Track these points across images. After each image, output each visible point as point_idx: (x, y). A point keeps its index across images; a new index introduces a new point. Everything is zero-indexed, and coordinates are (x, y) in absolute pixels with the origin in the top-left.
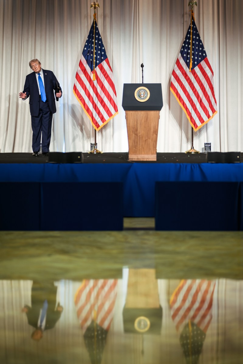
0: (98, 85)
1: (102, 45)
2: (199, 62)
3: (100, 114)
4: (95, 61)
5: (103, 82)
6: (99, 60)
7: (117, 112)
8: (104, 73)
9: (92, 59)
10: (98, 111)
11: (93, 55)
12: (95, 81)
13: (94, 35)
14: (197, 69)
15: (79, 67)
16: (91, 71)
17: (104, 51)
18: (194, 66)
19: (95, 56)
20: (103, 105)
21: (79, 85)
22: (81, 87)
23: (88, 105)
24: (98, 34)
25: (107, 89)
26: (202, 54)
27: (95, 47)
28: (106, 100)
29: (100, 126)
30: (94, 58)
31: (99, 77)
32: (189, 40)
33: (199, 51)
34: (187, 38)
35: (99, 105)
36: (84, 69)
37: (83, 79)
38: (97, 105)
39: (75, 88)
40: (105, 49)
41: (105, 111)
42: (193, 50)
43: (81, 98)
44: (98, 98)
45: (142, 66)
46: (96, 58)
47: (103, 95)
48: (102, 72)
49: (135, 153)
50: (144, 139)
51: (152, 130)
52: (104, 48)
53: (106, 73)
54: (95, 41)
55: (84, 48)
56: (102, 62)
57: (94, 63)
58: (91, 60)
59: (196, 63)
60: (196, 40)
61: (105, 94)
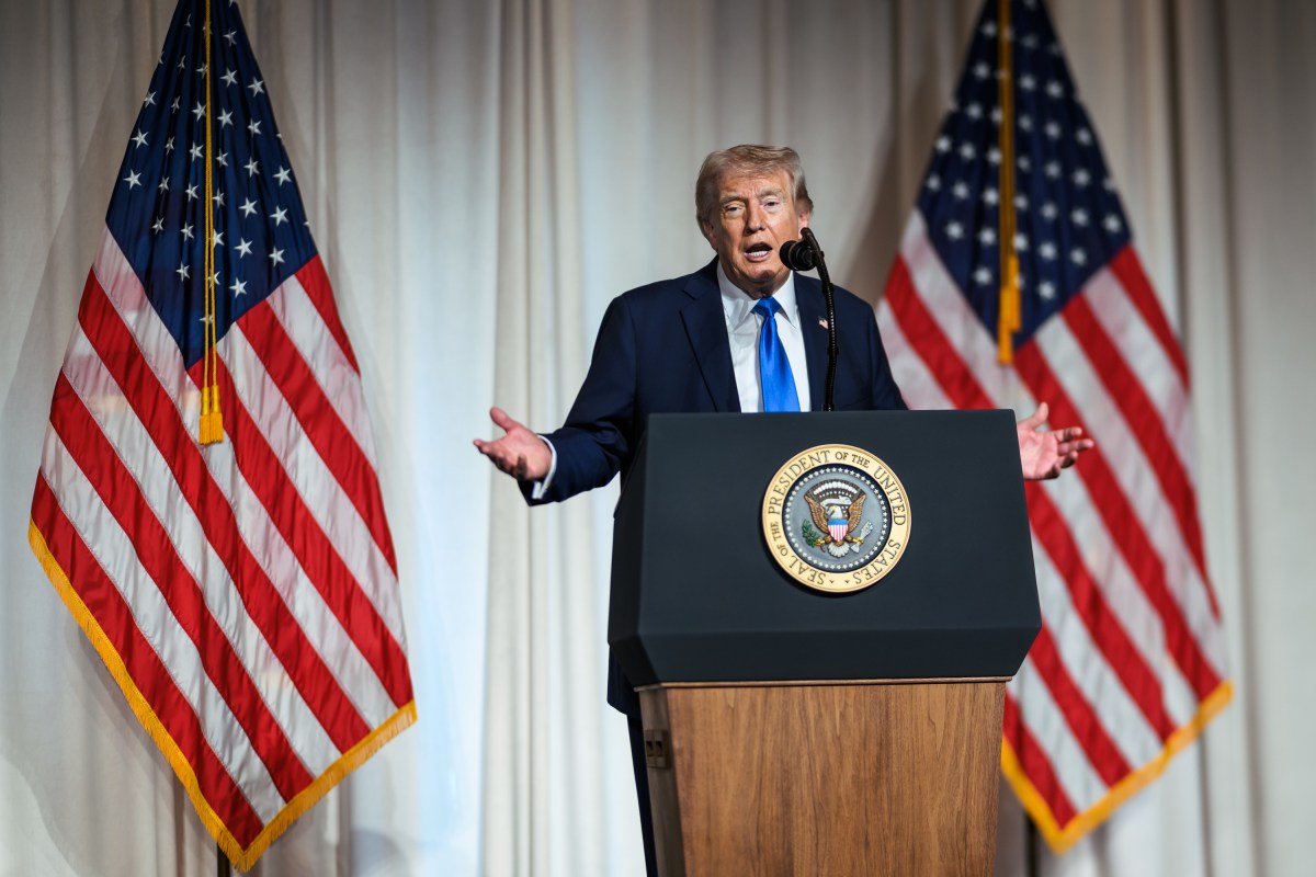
0: (241, 479)
1: (273, 152)
2: (1071, 283)
3: (263, 723)
4: (213, 279)
5: (279, 454)
6: (245, 268)
7: (406, 708)
8: (295, 382)
9: (190, 263)
10: (245, 702)
11: (199, 231)
12: (215, 448)
13: (205, 69)
14: (1058, 343)
15: (83, 335)
16: (188, 364)
17: (291, 197)
18: (1034, 313)
19: (216, 239)
20: (282, 646)
21: (85, 486)
22: (98, 500)
23: (157, 649)
24: (242, 59)
25: (321, 517)
26: (1097, 219)
27: (216, 163)
28: (307, 606)
29: (266, 821)
30: (210, 259)
31: (254, 414)
32: (987, 110)
33: (1067, 196)
34: (968, 88)
35: (252, 646)
36: (125, 348)
37: (111, 432)
38: (238, 649)
39: (47, 511)
40: (293, 185)
41: (299, 699)
42: (1024, 183)
43: (98, 594)
44: (241, 591)
46: (225, 254)
47: (282, 566)
48: (274, 378)
52: (291, 175)
53: (309, 379)
54: (216, 113)
55: (124, 173)
56: (270, 290)
57: (210, 300)
58: (183, 271)
59: (1047, 290)
60: (1038, 105)
61: (302, 557)
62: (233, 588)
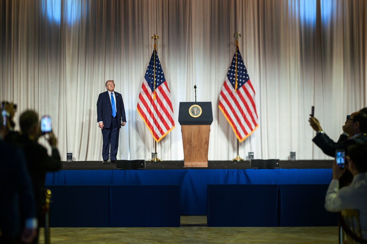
0: (158, 103)
1: (161, 70)
2: (243, 84)
3: (160, 128)
4: (155, 83)
5: (162, 101)
6: (158, 82)
7: (174, 126)
8: (163, 93)
9: (153, 82)
10: (158, 126)
11: (154, 78)
12: (155, 100)
13: (154, 62)
14: (241, 90)
15: (142, 89)
16: (152, 92)
17: (163, 75)
18: (239, 87)
19: (155, 79)
20: (162, 120)
22: (143, 105)
23: (149, 120)
24: (158, 61)
25: (166, 107)
26: (246, 77)
27: (155, 72)
28: (164, 116)
29: (160, 138)
31: (159, 97)
32: (234, 66)
33: (243, 75)
34: (233, 63)
35: (159, 120)
36: (146, 90)
37: (145, 99)
38: (157, 120)
39: (138, 106)
40: (163, 74)
41: (163, 125)
42: (238, 73)
43: (143, 115)
45: (195, 87)
46: (156, 81)
47: (162, 112)
48: (161, 93)
49: (190, 160)
50: (197, 149)
51: (204, 141)
53: (165, 93)
54: (155, 66)
55: (146, 72)
56: (161, 84)
57: (155, 85)
59: (240, 84)
60: (240, 65)
61: (164, 111)
62: (157, 114)
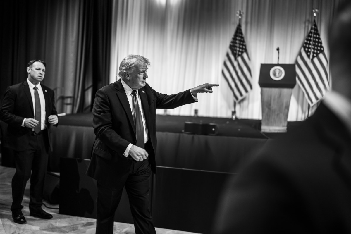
0: (239, 70)
1: (244, 41)
2: (317, 54)
5: (242, 68)
6: (241, 52)
8: (244, 61)
10: (238, 89)
12: (237, 67)
13: (238, 34)
14: (316, 60)
15: (226, 57)
16: (235, 60)
17: (245, 46)
18: (313, 57)
20: (242, 84)
22: (227, 71)
23: (231, 84)
24: (241, 33)
25: (246, 73)
26: (321, 48)
28: (244, 81)
29: (239, 99)
30: (237, 51)
31: (241, 64)
32: (311, 38)
33: (318, 46)
34: (309, 36)
36: (230, 58)
37: (228, 65)
38: (238, 84)
39: (223, 72)
40: (245, 44)
41: (243, 88)
42: (314, 45)
45: (278, 49)
46: (239, 51)
48: (242, 61)
49: (267, 124)
50: (276, 113)
51: (284, 105)
53: (246, 61)
54: (239, 38)
55: (231, 43)
56: (243, 54)
57: (237, 54)
58: (235, 52)
59: (315, 55)
60: (316, 38)
